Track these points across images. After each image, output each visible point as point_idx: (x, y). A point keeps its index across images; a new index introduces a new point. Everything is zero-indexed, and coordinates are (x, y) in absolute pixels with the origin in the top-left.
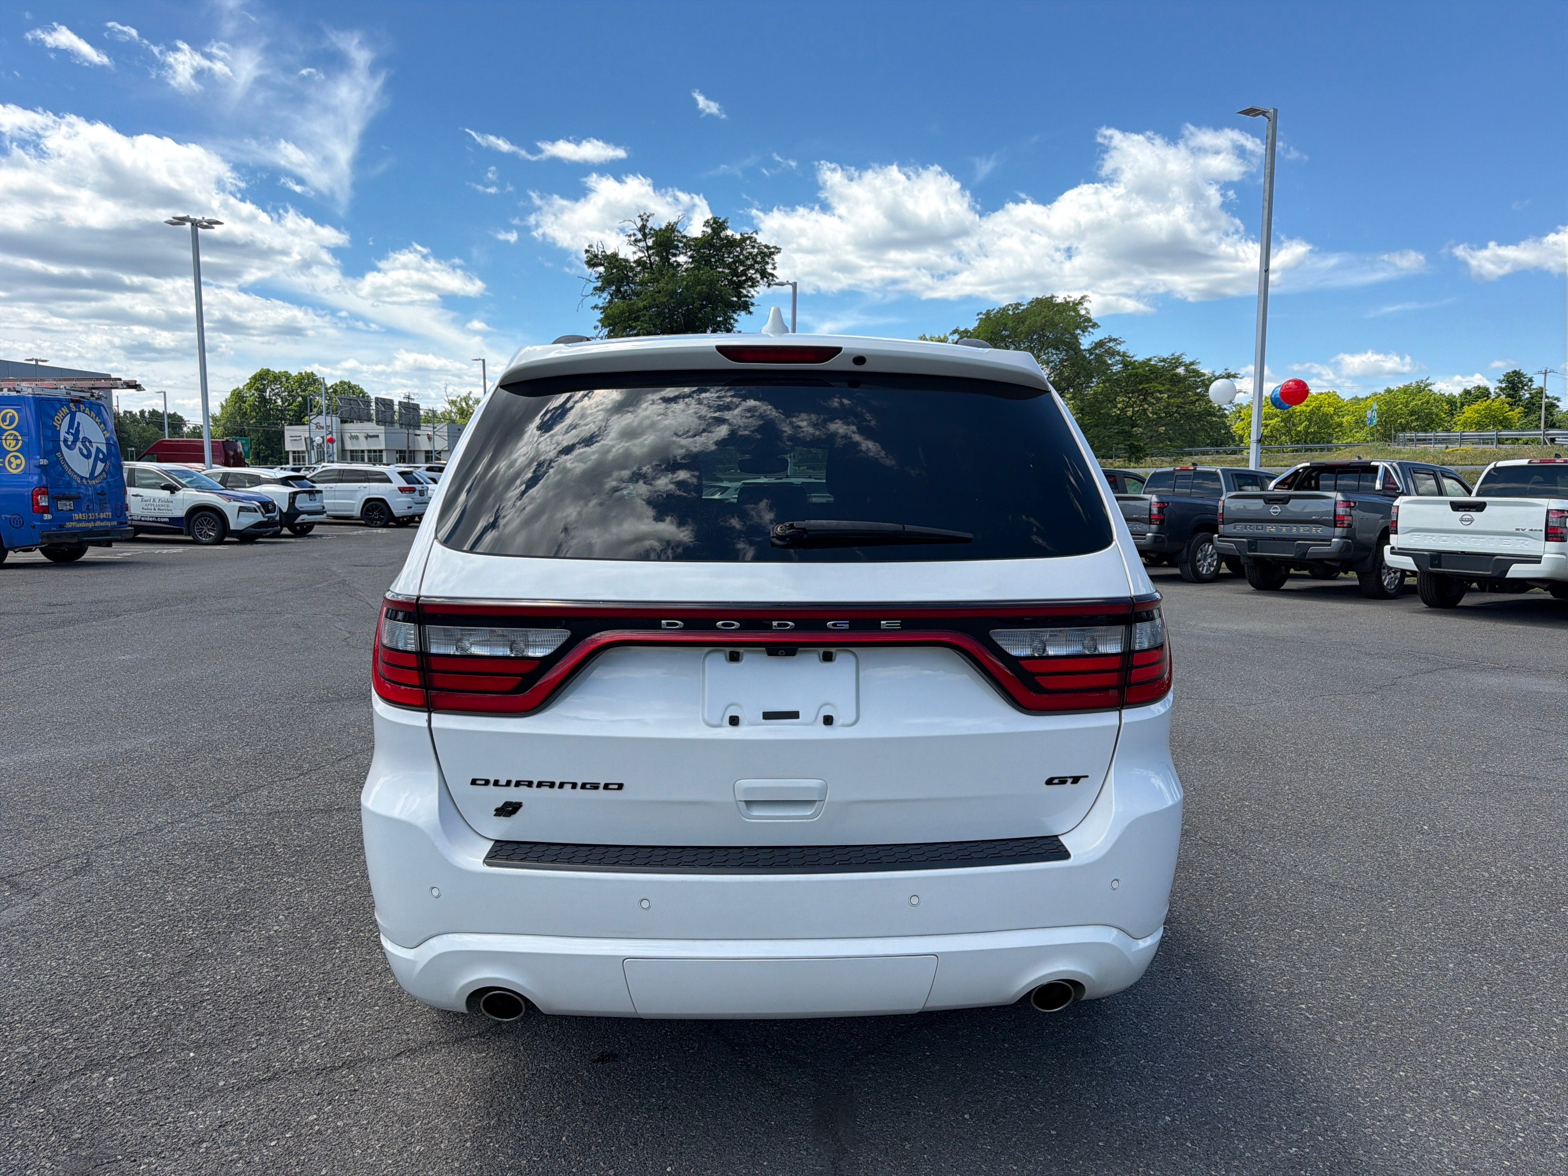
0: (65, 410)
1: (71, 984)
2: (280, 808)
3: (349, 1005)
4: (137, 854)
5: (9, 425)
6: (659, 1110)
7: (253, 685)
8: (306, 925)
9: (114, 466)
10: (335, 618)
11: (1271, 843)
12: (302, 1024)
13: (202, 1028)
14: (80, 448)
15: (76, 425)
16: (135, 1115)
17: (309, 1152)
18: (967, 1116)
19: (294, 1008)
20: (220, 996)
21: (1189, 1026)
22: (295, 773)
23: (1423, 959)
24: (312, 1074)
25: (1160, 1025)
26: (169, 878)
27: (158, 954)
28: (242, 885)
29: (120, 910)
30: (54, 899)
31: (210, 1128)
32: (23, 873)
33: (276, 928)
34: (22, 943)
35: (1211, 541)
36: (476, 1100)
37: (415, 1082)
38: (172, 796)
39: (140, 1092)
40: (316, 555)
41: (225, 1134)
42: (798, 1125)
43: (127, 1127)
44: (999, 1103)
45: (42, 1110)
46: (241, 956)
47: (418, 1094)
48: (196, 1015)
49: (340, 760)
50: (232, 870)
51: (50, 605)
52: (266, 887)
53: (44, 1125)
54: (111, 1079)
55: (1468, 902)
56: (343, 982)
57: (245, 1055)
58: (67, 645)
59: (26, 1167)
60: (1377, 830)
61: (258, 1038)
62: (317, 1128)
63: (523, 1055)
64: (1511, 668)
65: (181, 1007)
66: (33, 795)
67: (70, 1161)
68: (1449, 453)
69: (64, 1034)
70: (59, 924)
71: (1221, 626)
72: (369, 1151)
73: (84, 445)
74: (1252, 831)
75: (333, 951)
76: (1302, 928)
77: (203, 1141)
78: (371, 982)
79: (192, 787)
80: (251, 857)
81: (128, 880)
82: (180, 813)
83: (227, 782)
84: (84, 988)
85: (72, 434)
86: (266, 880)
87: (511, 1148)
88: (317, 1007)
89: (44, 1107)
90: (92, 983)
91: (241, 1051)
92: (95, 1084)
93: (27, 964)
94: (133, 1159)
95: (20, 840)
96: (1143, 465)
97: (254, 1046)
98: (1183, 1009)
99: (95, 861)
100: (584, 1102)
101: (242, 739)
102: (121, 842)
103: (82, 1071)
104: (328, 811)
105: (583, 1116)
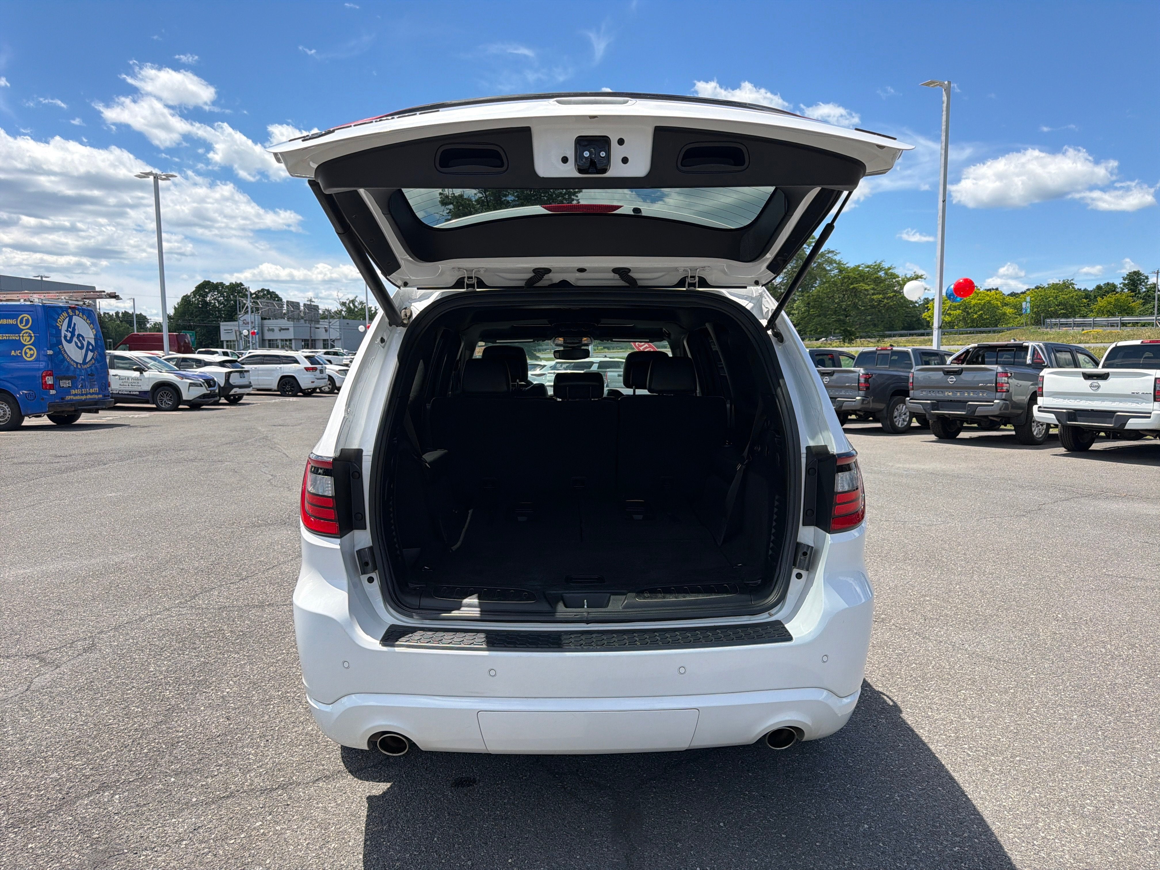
0: (65, 314)
1: (86, 730)
2: (227, 604)
3: (281, 745)
4: (128, 637)
5: (26, 325)
6: (502, 819)
7: (204, 515)
8: (249, 688)
9: (100, 354)
10: (261, 465)
11: (945, 628)
12: (249, 759)
13: (179, 761)
14: (75, 342)
15: (72, 326)
16: (135, 822)
17: (257, 847)
18: (722, 824)
19: (243, 747)
20: (190, 738)
21: (883, 760)
22: (236, 579)
23: (1055, 712)
24: (258, 793)
25: (862, 760)
26: (151, 655)
27: (145, 709)
28: (202, 659)
29: (118, 677)
30: (71, 670)
31: (188, 831)
32: (48, 651)
33: (228, 690)
34: (50, 701)
35: (904, 402)
36: (372, 812)
37: (330, 799)
38: (150, 596)
39: (138, 806)
40: (246, 418)
41: (198, 835)
42: (601, 830)
43: (130, 830)
44: (744, 815)
45: (71, 818)
46: (204, 710)
47: (332, 807)
48: (175, 752)
49: (268, 569)
50: (195, 649)
51: (56, 456)
52: (219, 661)
53: (72, 828)
54: (117, 796)
55: (1089, 670)
56: (277, 729)
57: (209, 780)
58: (70, 485)
59: (62, 857)
60: (1023, 618)
61: (218, 768)
62: (262, 831)
63: (405, 781)
64: (1128, 497)
65: (164, 746)
66: (51, 595)
67: (92, 853)
68: (1084, 334)
69: (83, 765)
70: (75, 688)
71: (912, 466)
72: (299, 847)
73: (80, 341)
74: (931, 618)
75: (268, 707)
76: (966, 689)
77: (183, 840)
78: (296, 729)
79: (163, 589)
80: (208, 639)
81: (122, 656)
82: (156, 608)
83: (188, 586)
84: (95, 733)
85: (70, 332)
86: (219, 656)
87: (398, 846)
88: (259, 746)
89: (72, 815)
90: (101, 729)
91: (207, 777)
92: (106, 800)
93: (54, 716)
94: (135, 852)
95: (44, 627)
96: (854, 345)
97: (216, 773)
98: (878, 749)
99: (98, 643)
100: (449, 814)
101: (197, 554)
102: (116, 629)
103: (97, 791)
104: (261, 606)
105: (448, 823)
